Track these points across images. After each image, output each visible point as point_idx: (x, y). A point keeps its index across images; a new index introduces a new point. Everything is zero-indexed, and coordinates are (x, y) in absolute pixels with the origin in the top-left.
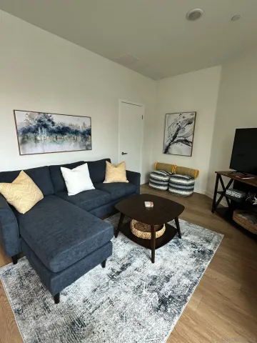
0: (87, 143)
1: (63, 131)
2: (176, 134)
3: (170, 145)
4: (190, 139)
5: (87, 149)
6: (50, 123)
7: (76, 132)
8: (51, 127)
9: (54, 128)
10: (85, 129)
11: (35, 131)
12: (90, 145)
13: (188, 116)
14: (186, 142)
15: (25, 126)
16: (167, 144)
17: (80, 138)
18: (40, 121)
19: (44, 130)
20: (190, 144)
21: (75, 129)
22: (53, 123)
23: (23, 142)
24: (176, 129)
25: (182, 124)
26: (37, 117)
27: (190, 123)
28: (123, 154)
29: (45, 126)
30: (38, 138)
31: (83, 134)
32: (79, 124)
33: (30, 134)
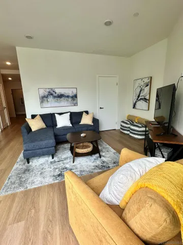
0: (75, 102)
1: (61, 96)
2: (140, 94)
3: (136, 102)
4: (147, 97)
5: (75, 105)
6: (54, 93)
7: (68, 97)
8: (54, 94)
9: (56, 95)
10: (73, 95)
11: (47, 97)
12: (77, 103)
13: (147, 81)
14: (145, 100)
15: (43, 95)
16: (135, 101)
17: (70, 99)
18: (49, 92)
19: (51, 96)
20: (148, 101)
21: (67, 95)
22: (55, 93)
23: (42, 102)
24: (139, 90)
25: (143, 86)
26: (48, 90)
27: (147, 86)
28: (101, 108)
29: (52, 94)
30: (49, 100)
31: (72, 97)
32: (69, 92)
33: (45, 99)
